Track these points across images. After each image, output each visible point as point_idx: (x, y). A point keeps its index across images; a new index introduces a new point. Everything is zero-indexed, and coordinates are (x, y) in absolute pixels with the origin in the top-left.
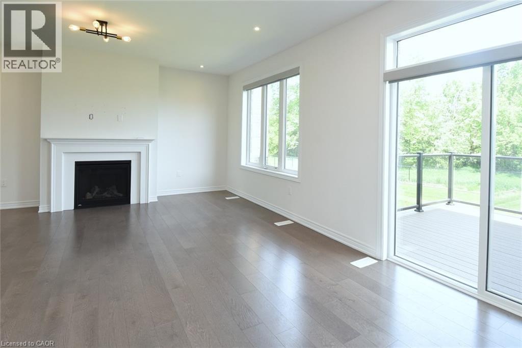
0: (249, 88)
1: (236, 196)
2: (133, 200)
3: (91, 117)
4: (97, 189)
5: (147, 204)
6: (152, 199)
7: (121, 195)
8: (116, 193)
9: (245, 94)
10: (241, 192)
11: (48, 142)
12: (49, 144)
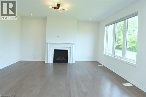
0: (107, 25)
1: (101, 64)
2: (68, 62)
3: (58, 37)
4: (59, 58)
5: (72, 64)
6: (74, 62)
7: (65, 60)
8: (64, 59)
9: (106, 28)
10: (104, 64)
11: (47, 43)
12: (48, 44)
